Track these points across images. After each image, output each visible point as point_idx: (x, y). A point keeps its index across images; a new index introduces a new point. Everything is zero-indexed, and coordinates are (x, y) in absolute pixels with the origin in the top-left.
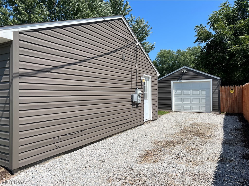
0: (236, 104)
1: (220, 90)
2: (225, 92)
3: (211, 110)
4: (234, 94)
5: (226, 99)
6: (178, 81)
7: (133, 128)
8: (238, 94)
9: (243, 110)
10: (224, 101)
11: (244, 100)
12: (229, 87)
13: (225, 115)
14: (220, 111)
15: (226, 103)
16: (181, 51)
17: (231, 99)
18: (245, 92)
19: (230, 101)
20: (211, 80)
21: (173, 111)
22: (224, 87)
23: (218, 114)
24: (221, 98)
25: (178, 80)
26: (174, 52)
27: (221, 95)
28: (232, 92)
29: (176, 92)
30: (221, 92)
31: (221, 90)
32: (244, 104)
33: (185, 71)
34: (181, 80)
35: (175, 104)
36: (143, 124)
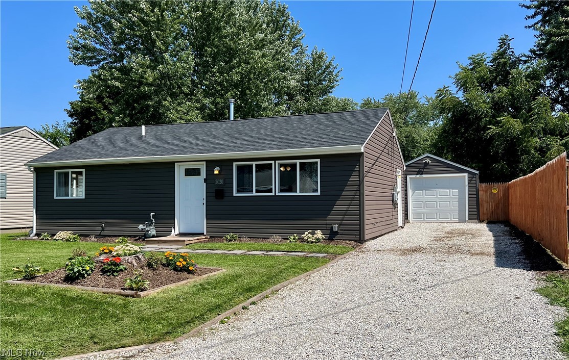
0: (500, 208)
1: (478, 190)
2: (486, 192)
3: (467, 219)
4: (498, 194)
5: (487, 202)
6: (418, 176)
7: (392, 231)
8: (503, 195)
9: (510, 216)
10: (485, 204)
11: (510, 202)
12: (491, 185)
13: (487, 224)
14: (479, 219)
15: (487, 208)
16: (373, 101)
17: (494, 201)
18: (511, 191)
19: (492, 205)
20: (466, 175)
21: (411, 221)
22: (484, 185)
23: (476, 223)
24: (480, 200)
25: (417, 174)
26: (356, 104)
27: (480, 197)
28: (495, 191)
29: (413, 193)
30: (480, 192)
31: (480, 189)
32: (510, 207)
33: (428, 160)
34: (422, 174)
35: (413, 210)
36: (397, 230)
